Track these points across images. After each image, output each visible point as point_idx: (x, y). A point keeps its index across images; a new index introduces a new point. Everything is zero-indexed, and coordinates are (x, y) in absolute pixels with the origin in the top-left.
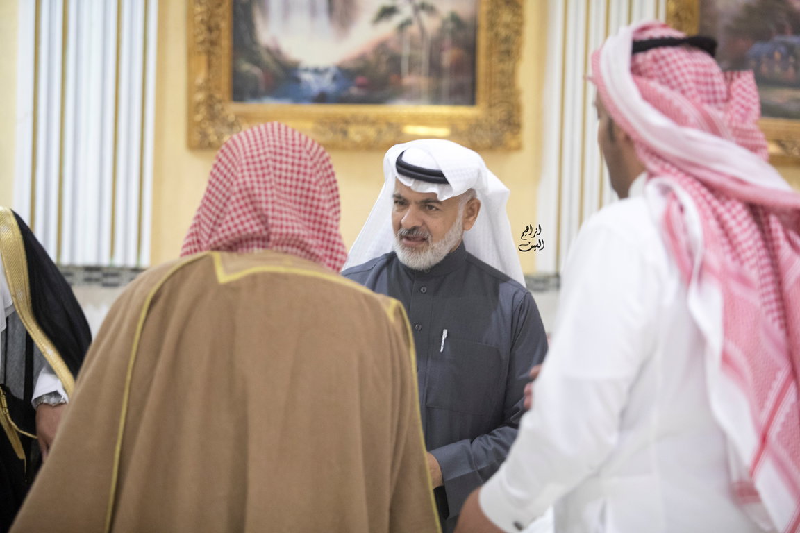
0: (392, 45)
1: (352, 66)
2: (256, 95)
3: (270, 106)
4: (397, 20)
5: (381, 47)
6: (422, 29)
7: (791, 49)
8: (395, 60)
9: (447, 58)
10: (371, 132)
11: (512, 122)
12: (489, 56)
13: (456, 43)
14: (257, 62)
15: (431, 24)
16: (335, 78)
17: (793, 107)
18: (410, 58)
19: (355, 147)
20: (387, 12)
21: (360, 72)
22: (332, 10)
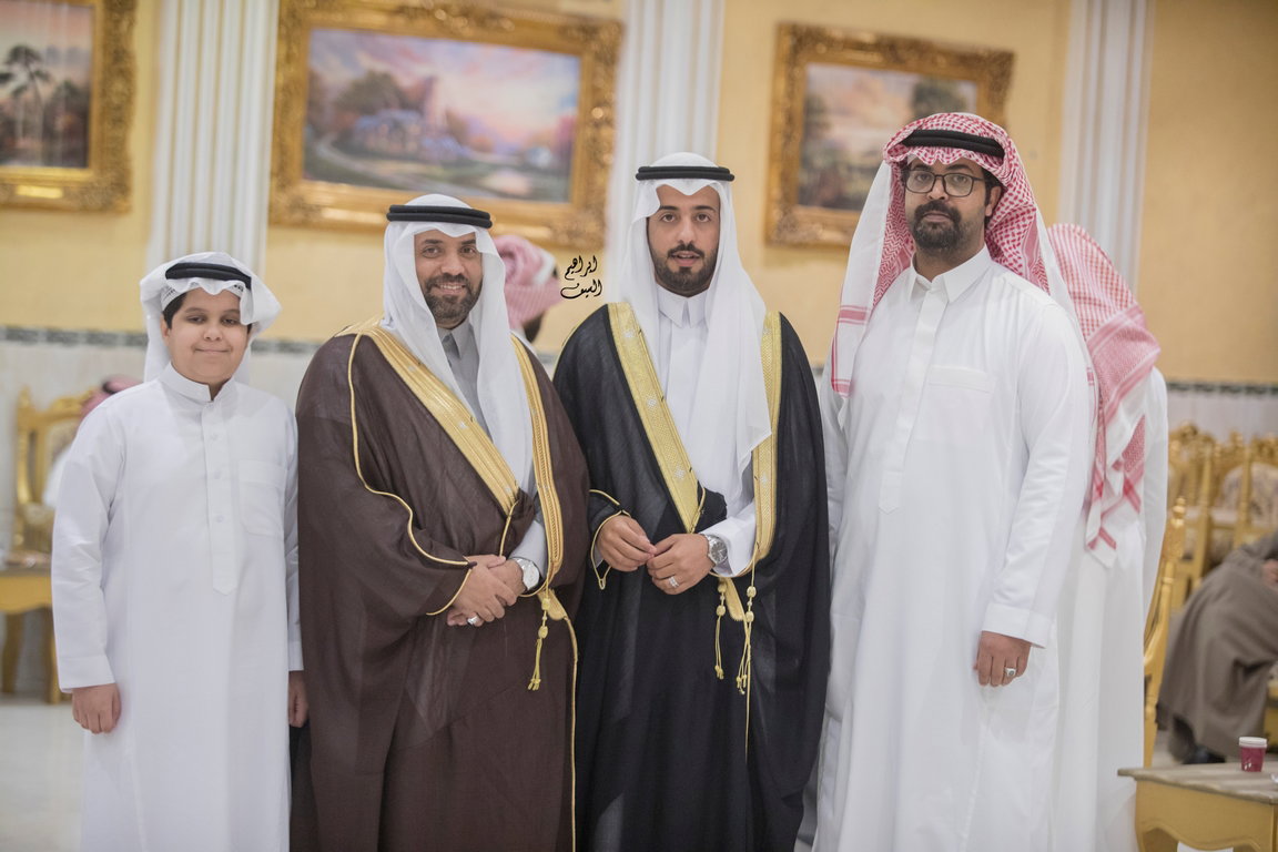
0: (7, 108)
4: (12, 86)
6: (37, 96)
7: (395, 123)
8: (11, 123)
9: (61, 123)
11: (121, 186)
12: (102, 122)
13: (70, 109)
15: (45, 91)
18: (25, 123)
20: (4, 79)
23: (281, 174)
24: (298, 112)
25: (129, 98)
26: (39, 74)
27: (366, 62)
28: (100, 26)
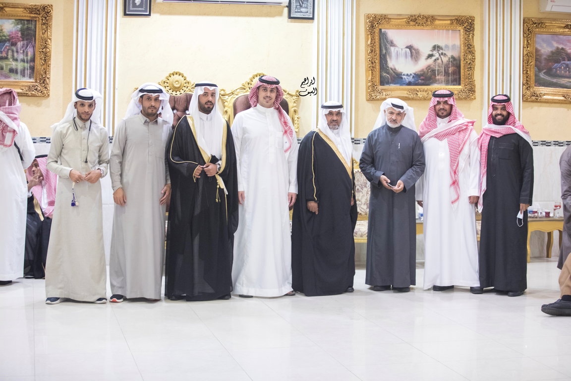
0: (432, 66)
1: (419, 73)
2: (388, 83)
3: (392, 86)
4: (434, 58)
5: (429, 67)
6: (442, 62)
7: (567, 66)
8: (433, 71)
9: (451, 70)
10: (425, 94)
11: (472, 90)
12: (464, 69)
13: (453, 65)
14: (388, 73)
15: (445, 59)
16: (413, 77)
17: (569, 84)
18: (438, 70)
19: (420, 99)
20: (430, 56)
21: (422, 75)
22: (412, 56)
23: (527, 84)
24: (532, 62)
25: (473, 60)
26: (442, 54)
27: (556, 45)
28: (462, 37)
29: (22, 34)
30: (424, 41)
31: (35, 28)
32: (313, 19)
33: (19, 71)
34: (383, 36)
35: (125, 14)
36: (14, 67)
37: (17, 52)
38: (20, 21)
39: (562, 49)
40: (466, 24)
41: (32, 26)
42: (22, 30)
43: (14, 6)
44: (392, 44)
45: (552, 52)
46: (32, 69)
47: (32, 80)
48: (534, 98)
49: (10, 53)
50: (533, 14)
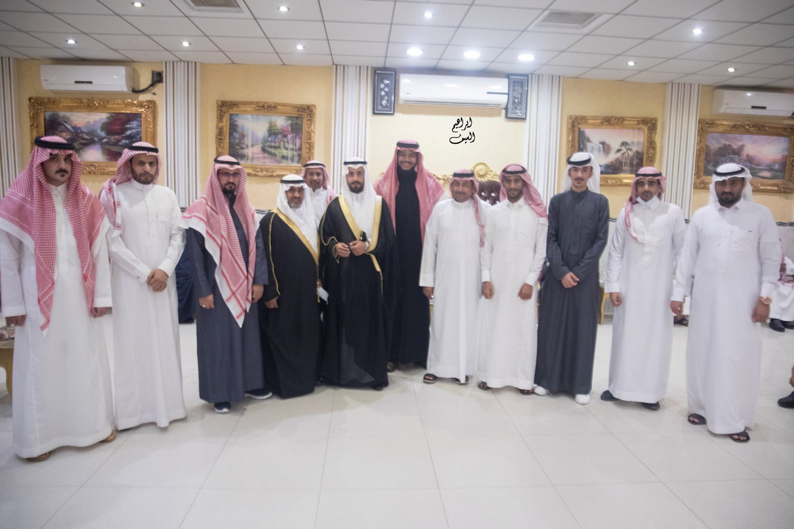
0: (620, 159)
1: (610, 164)
4: (622, 152)
5: (617, 160)
6: (628, 155)
8: (621, 163)
9: (635, 162)
10: (614, 181)
12: (647, 162)
13: (637, 158)
15: (631, 153)
18: (625, 162)
19: (610, 185)
20: (619, 151)
21: (611, 166)
22: (604, 150)
23: (697, 174)
24: (703, 156)
25: (654, 155)
26: (629, 149)
27: (723, 142)
28: (646, 135)
29: (292, 128)
30: (615, 138)
31: (302, 123)
32: (525, 119)
33: (289, 158)
34: (581, 134)
35: (374, 113)
36: (285, 154)
37: (288, 142)
38: (290, 118)
39: (729, 145)
40: (650, 125)
41: (299, 122)
42: (291, 125)
43: (284, 105)
44: (588, 140)
45: (720, 148)
46: (300, 156)
47: (300, 165)
48: (703, 185)
49: (282, 143)
50: (707, 116)
